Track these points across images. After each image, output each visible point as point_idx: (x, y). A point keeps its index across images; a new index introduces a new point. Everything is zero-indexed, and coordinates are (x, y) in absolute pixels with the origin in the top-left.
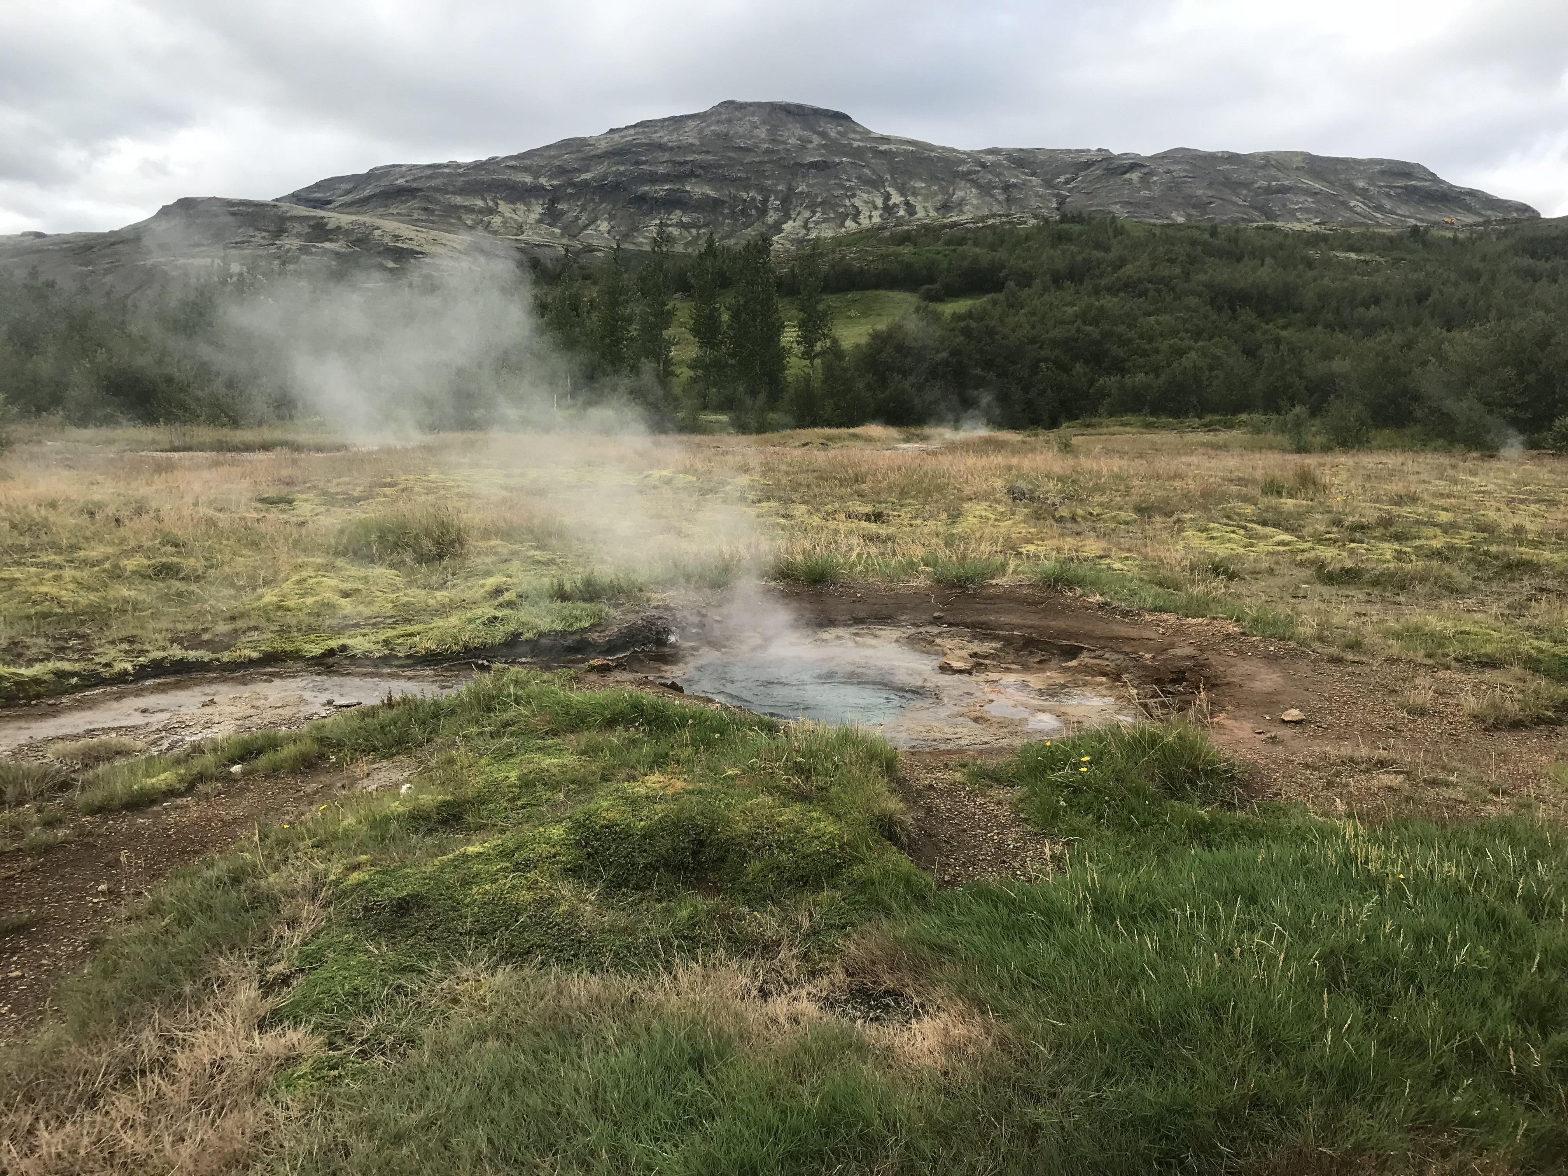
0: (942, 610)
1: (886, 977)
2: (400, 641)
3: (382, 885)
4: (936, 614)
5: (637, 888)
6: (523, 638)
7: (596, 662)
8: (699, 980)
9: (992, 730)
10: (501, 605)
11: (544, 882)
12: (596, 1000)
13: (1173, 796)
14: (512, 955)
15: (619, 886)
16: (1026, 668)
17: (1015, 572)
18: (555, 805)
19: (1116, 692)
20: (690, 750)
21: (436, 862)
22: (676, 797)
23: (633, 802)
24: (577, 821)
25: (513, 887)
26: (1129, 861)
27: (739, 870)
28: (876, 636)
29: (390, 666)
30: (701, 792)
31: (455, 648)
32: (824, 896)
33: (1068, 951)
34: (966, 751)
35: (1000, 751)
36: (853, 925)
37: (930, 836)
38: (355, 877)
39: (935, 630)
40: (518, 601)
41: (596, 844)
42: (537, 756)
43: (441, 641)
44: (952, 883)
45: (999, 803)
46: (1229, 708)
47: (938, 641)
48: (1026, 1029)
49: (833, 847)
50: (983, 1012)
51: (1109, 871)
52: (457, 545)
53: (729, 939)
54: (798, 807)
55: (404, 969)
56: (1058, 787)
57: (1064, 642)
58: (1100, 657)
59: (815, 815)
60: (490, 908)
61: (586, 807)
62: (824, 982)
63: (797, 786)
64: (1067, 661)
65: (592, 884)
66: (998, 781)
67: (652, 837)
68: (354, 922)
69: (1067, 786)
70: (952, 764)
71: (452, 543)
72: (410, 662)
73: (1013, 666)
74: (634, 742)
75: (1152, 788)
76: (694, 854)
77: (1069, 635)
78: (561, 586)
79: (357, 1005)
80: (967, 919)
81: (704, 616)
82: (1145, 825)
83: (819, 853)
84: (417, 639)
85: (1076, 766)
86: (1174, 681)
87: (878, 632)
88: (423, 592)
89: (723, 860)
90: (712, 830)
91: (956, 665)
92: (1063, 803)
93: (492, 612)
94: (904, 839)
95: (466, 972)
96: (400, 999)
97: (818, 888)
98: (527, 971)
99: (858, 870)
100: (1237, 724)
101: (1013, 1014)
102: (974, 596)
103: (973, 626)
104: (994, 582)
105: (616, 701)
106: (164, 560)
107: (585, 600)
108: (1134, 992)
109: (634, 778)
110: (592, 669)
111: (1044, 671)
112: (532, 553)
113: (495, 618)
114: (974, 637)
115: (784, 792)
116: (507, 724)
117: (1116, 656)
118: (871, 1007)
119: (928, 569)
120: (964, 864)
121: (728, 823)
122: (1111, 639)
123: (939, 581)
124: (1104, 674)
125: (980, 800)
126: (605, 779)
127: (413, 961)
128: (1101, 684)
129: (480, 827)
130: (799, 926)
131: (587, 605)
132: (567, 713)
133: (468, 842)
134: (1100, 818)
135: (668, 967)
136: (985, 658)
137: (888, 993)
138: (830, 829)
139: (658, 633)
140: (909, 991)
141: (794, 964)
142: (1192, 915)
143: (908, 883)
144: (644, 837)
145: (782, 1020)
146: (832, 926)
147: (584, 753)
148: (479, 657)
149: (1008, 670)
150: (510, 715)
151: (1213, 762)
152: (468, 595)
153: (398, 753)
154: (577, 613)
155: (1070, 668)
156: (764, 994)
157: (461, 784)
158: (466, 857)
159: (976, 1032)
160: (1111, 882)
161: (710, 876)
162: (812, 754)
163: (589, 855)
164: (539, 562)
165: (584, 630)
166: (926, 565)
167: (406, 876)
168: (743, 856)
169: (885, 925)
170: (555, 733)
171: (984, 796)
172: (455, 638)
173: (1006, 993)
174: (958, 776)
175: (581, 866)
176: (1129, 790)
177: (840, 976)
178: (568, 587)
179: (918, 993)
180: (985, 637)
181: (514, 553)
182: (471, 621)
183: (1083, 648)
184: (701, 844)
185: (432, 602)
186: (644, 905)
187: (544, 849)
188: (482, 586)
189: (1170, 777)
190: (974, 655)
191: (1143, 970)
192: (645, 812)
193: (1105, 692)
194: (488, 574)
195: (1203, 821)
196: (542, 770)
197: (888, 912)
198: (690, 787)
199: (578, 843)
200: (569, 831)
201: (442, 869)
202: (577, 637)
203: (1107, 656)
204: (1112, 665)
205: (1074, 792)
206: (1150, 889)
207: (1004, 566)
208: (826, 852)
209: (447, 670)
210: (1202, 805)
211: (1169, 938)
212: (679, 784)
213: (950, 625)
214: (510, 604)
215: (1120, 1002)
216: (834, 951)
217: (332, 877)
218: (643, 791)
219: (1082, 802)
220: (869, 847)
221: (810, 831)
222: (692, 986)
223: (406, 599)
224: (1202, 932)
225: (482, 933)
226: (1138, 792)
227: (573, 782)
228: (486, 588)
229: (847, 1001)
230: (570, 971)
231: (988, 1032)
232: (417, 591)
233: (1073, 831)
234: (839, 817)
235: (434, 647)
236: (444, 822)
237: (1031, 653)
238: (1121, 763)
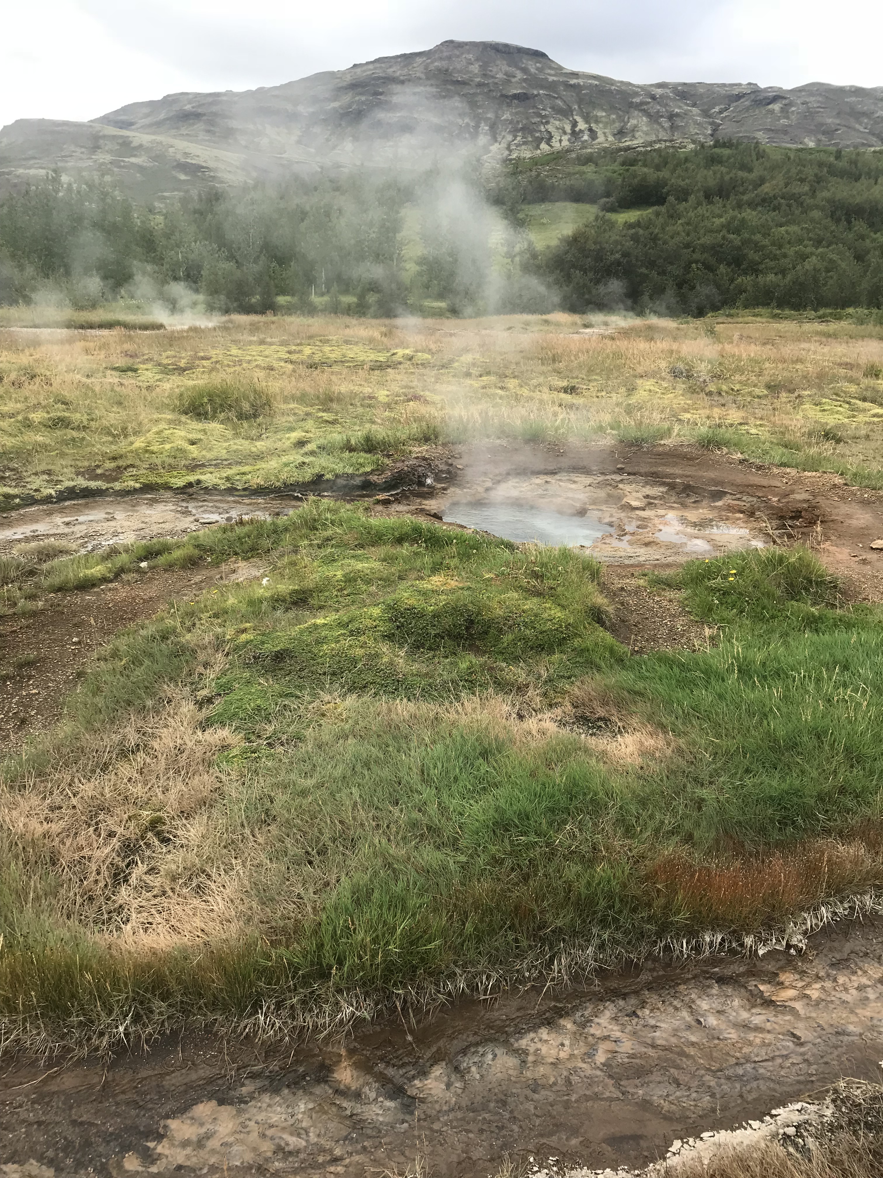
0: (623, 463)
1: (599, 709)
2: (238, 477)
3: (263, 643)
4: (619, 466)
5: (430, 649)
6: (325, 478)
7: (381, 497)
8: (478, 706)
9: (662, 550)
10: (306, 454)
11: (371, 643)
12: (413, 716)
13: (792, 599)
14: (355, 688)
15: (418, 648)
16: (684, 506)
17: (678, 434)
18: (370, 594)
19: (750, 525)
20: (456, 560)
21: (297, 628)
22: (453, 591)
23: (424, 594)
24: (389, 605)
25: (351, 646)
26: (762, 640)
27: (498, 639)
28: (575, 482)
29: (233, 496)
30: (469, 588)
31: (278, 484)
32: (556, 656)
33: (721, 697)
34: (643, 565)
35: (668, 565)
36: (575, 676)
37: (623, 621)
38: (244, 637)
39: (618, 478)
40: (317, 450)
41: (402, 620)
42: (352, 562)
43: (266, 479)
44: (640, 652)
45: (670, 601)
46: (833, 538)
47: (621, 486)
48: (694, 743)
49: (561, 626)
50: (665, 732)
51: (748, 647)
52: (267, 407)
53: (495, 682)
54: (535, 600)
55: (287, 695)
56: (713, 590)
57: (713, 488)
58: (739, 499)
59: (548, 605)
60: (337, 658)
61: (393, 596)
62: (559, 711)
63: (534, 586)
64: (714, 502)
65: (401, 647)
66: (669, 586)
67: (439, 616)
68: (248, 666)
69: (719, 590)
70: (636, 574)
71: (263, 406)
72: (247, 493)
73: (675, 505)
74: (416, 554)
75: (778, 593)
76: (467, 628)
77: (717, 483)
78: (348, 441)
79: (261, 716)
80: (652, 675)
81: (451, 465)
82: (773, 617)
83: (552, 630)
84: (249, 477)
85: (725, 577)
86: (792, 518)
87: (576, 479)
88: (247, 442)
89: (486, 633)
90: (479, 614)
91: (635, 504)
92: (716, 602)
93: (301, 459)
94: (608, 623)
95: (327, 698)
96: (287, 713)
97: (551, 652)
98: (365, 699)
99: (577, 642)
100: (838, 550)
101: (685, 734)
102: (647, 453)
103: (646, 475)
104: (662, 442)
105: (402, 526)
106: (59, 414)
107: (366, 452)
108: (765, 722)
109: (422, 578)
110: (378, 502)
111: (697, 508)
112: (321, 414)
113: (304, 463)
114: (647, 483)
115: (526, 590)
116: (328, 539)
117: (751, 499)
118: (589, 728)
119: (614, 432)
120: (647, 640)
121: (489, 609)
122: (748, 486)
123: (622, 441)
124: (742, 512)
125: (657, 598)
126: (401, 578)
127: (292, 690)
128: (739, 519)
129: (321, 608)
130: (540, 677)
131: (368, 456)
132: (369, 533)
133: (315, 617)
134: (741, 612)
135: (458, 698)
136: (655, 498)
137: (600, 719)
138: (559, 614)
139: (419, 477)
140: (614, 719)
141: (538, 699)
142: (804, 676)
143: (612, 651)
144: (434, 616)
145: (534, 733)
146: (563, 677)
147: (384, 560)
148: (295, 491)
149: (672, 508)
150: (329, 533)
151: (822, 576)
152: (279, 445)
153: (252, 557)
154: (361, 461)
155: (716, 507)
156: (521, 717)
157: (303, 578)
158: (316, 627)
159: (661, 743)
160: (750, 654)
161: (478, 643)
162: (543, 565)
163: (398, 627)
164: (327, 421)
165: (367, 474)
166: (612, 428)
167: (278, 637)
168: (500, 631)
169: (598, 676)
170: (362, 546)
171: (659, 596)
172: (277, 477)
173: (680, 721)
174: (641, 582)
175: (393, 634)
176: (763, 594)
177: (569, 708)
178: (353, 442)
179: (620, 720)
180: (654, 484)
181: (307, 414)
182: (286, 465)
183: (727, 493)
184: (472, 622)
185: (254, 449)
186: (436, 660)
187: (369, 623)
188: (288, 439)
189: (791, 585)
190: (647, 497)
191: (771, 708)
192: (433, 600)
193: (742, 525)
194: (291, 429)
195: (813, 615)
196: (359, 571)
197: (599, 669)
198: (461, 585)
199: (390, 619)
200: (384, 611)
201: (301, 632)
202: (362, 478)
203: (744, 498)
204: (748, 505)
205: (724, 594)
206: (777, 659)
207: (670, 430)
208: (557, 630)
209: (273, 499)
210: (814, 604)
211: (789, 690)
212: (453, 583)
213: (629, 474)
214: (312, 453)
215: (756, 728)
216: (564, 692)
217: (228, 637)
218: (430, 587)
219: (729, 601)
220: (585, 627)
221: (545, 615)
222: (474, 710)
223: (235, 447)
224: (811, 688)
225: (334, 674)
226: (769, 595)
227: (380, 580)
228: (292, 440)
229: (574, 723)
230: (394, 699)
231: (669, 744)
232: (243, 441)
233: (722, 620)
234: (563, 607)
235: (262, 483)
236: (295, 603)
237: (688, 495)
238: (758, 576)
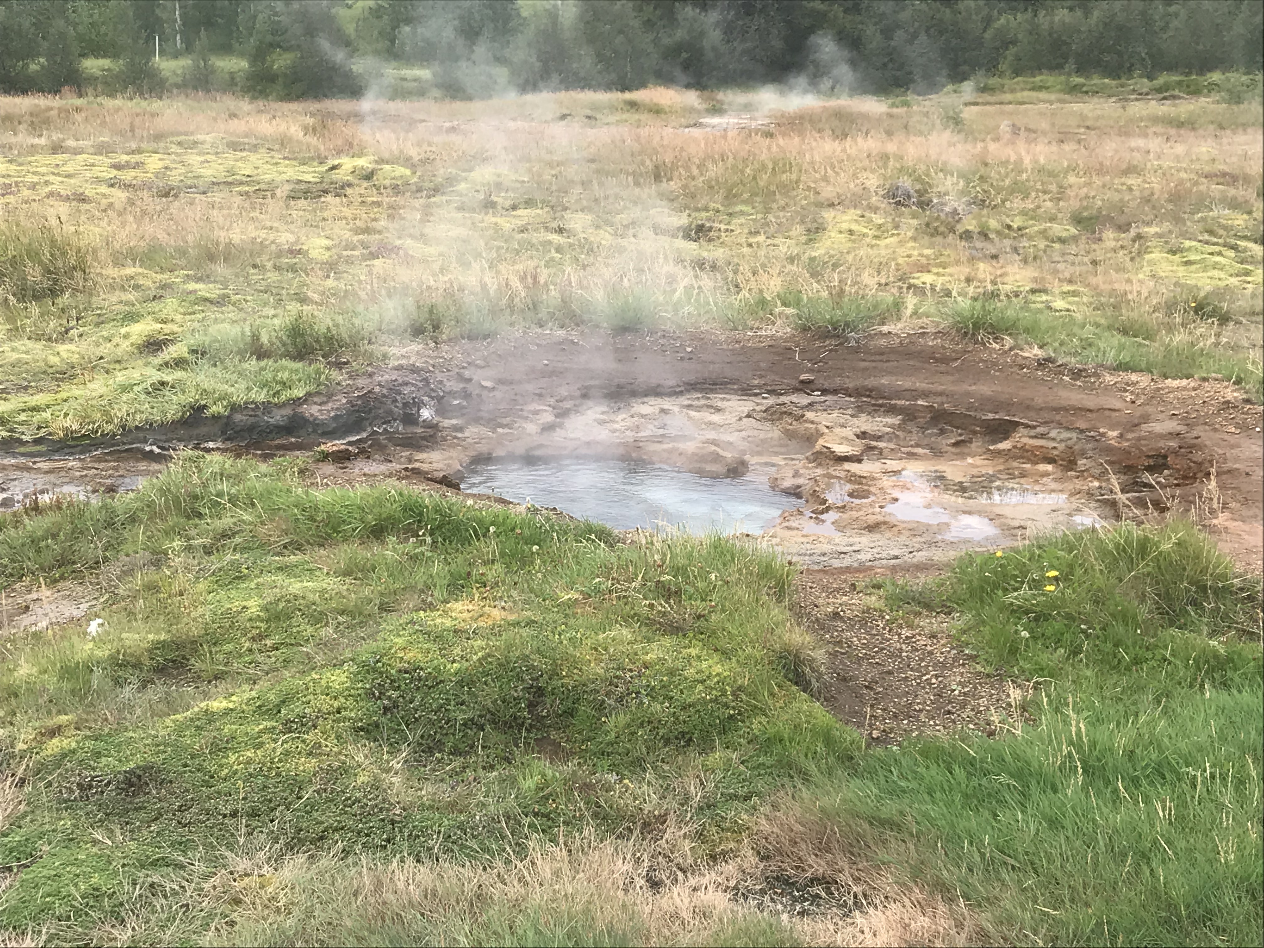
0: (811, 371)
1: (811, 860)
2: (23, 417)
3: (98, 755)
4: (803, 377)
5: (456, 752)
6: (208, 413)
7: (331, 446)
8: (566, 868)
9: (903, 539)
10: (166, 364)
11: (330, 745)
12: (430, 894)
13: (1172, 623)
14: (302, 842)
15: (430, 751)
16: (937, 453)
17: (915, 313)
18: (322, 644)
19: (1070, 486)
20: (498, 567)
21: (168, 722)
22: (495, 631)
23: (438, 637)
24: (364, 664)
25: (287, 753)
26: (1121, 707)
27: (596, 727)
28: (718, 410)
29: (14, 455)
30: (530, 623)
31: (108, 428)
32: (717, 756)
33: (1054, 824)
34: (871, 568)
35: (920, 567)
36: (759, 795)
37: (845, 679)
38: (55, 745)
39: (804, 400)
40: (191, 358)
41: (394, 694)
42: (279, 578)
43: (84, 418)
44: (883, 740)
45: (933, 636)
46: (1233, 505)
47: (810, 415)
48: (1010, 920)
49: (724, 693)
50: (951, 900)
51: (1096, 721)
52: (78, 274)
53: (596, 815)
54: (667, 641)
55: (154, 863)
56: (1017, 612)
57: (991, 416)
58: (1043, 436)
59: (694, 652)
60: (260, 780)
61: (372, 645)
62: (730, 868)
63: (664, 614)
64: (994, 442)
65: (394, 750)
66: (928, 606)
67: (471, 683)
68: (68, 805)
69: (1027, 612)
70: (860, 585)
71: (70, 272)
72: (42, 448)
73: (919, 451)
74: (414, 558)
75: (1143, 612)
76: (531, 706)
77: (997, 405)
78: (256, 337)
79: (101, 909)
80: (913, 785)
81: (470, 380)
82: (1137, 661)
83: (705, 702)
84: (47, 415)
85: (1037, 585)
86: (1150, 469)
87: (719, 404)
88: (39, 346)
89: (570, 713)
90: (554, 674)
91: (841, 449)
92: (1025, 634)
93: (156, 376)
94: (815, 684)
95: (243, 864)
96: (159, 902)
97: (707, 747)
98: (324, 863)
99: (757, 724)
100: (1246, 527)
101: (992, 901)
102: (856, 350)
103: (857, 393)
104: (885, 329)
105: (379, 501)
107: (294, 358)
108: (1147, 871)
109: (431, 607)
110: (325, 457)
111: (962, 456)
112: (192, 286)
113: (163, 384)
114: (860, 409)
115: (648, 622)
116: (224, 535)
117: (1065, 435)
118: (795, 900)
119: (790, 311)
120: (895, 716)
121: (575, 663)
122: (1057, 410)
123: (805, 329)
124: (1051, 461)
125: (906, 632)
126: (384, 608)
127: (167, 852)
128: (1046, 474)
129: (218, 677)
130: (686, 799)
131: (299, 365)
132: (312, 519)
133: (206, 696)
134: (1076, 652)
135: (521, 851)
136: (879, 438)
137: (814, 881)
138: (718, 669)
139: (405, 405)
140: (844, 878)
141: (687, 845)
142: (1213, 776)
143: (829, 740)
144: (461, 684)
145: (686, 915)
146: (735, 796)
147: (347, 573)
148: (145, 441)
149: (912, 456)
150: (227, 521)
151: (1224, 577)
152: (105, 349)
153: (62, 578)
154: (284, 376)
155: (999, 452)
156: (655, 884)
157: (174, 618)
158: (210, 717)
159: (944, 924)
160: (1102, 734)
161: (554, 735)
162: (677, 571)
163: (386, 709)
164: (206, 300)
165: (297, 402)
166: (784, 304)
167: (130, 741)
168: (601, 707)
169: (805, 794)
170: (299, 548)
171: (910, 626)
172: (106, 413)
173: (978, 874)
174: (873, 601)
175: (377, 726)
176: (1113, 616)
177: (751, 860)
178: (265, 339)
179: (857, 880)
180: (875, 410)
181: (164, 286)
182: (125, 388)
183: (1017, 424)
184: (540, 692)
185: (54, 360)
186: (470, 774)
187: (324, 703)
188: (126, 336)
189: (1167, 597)
190: (863, 435)
191: (1155, 842)
192: (457, 651)
193: (1053, 486)
194: (131, 317)
195: (1216, 656)
196: (296, 597)
197: (806, 778)
198: (512, 617)
199: (370, 694)
200: (355, 677)
201: (180, 729)
202: (288, 411)
203: (1053, 434)
204: (1061, 446)
205: (1036, 619)
206: (1155, 743)
207: (898, 305)
208: (715, 700)
209: (99, 460)
210: (1212, 634)
211: (1185, 806)
212: (497, 614)
213: (824, 392)
214: (179, 363)
215: (1129, 882)
216: (738, 830)
217: (21, 746)
218: (448, 623)
219: (1049, 632)
220: (772, 694)
221: (690, 672)
222: (557, 874)
223: (15, 356)
224: (1227, 798)
225: (254, 814)
226: (1125, 617)
227: (342, 613)
228: (133, 339)
229: (763, 892)
230: (387, 861)
231: (960, 926)
232: (30, 344)
233: (1040, 670)
234: (726, 654)
235: (75, 427)
236: (161, 670)
237: (942, 432)
238: (1100, 581)
